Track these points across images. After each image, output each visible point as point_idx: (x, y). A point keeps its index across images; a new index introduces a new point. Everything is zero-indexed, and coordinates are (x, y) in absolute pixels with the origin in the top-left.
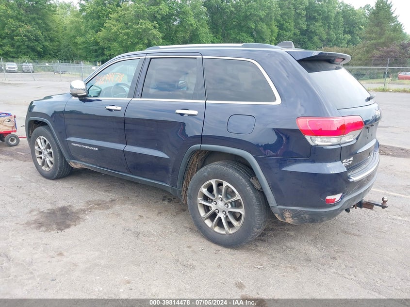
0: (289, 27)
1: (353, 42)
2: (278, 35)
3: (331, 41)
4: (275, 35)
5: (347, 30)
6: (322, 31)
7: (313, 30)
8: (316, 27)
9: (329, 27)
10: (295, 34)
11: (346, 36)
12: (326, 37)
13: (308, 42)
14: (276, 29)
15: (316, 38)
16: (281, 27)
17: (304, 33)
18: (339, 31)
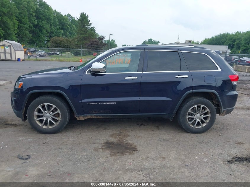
0: (26, 22)
1: (65, 34)
2: (19, 26)
3: (53, 33)
4: (17, 26)
5: (61, 27)
6: (47, 26)
7: (42, 26)
8: (43, 23)
9: (51, 25)
10: (30, 27)
11: (61, 30)
12: (50, 30)
13: (40, 33)
14: (17, 23)
15: (44, 31)
16: (20, 21)
17: (36, 26)
18: (57, 28)
